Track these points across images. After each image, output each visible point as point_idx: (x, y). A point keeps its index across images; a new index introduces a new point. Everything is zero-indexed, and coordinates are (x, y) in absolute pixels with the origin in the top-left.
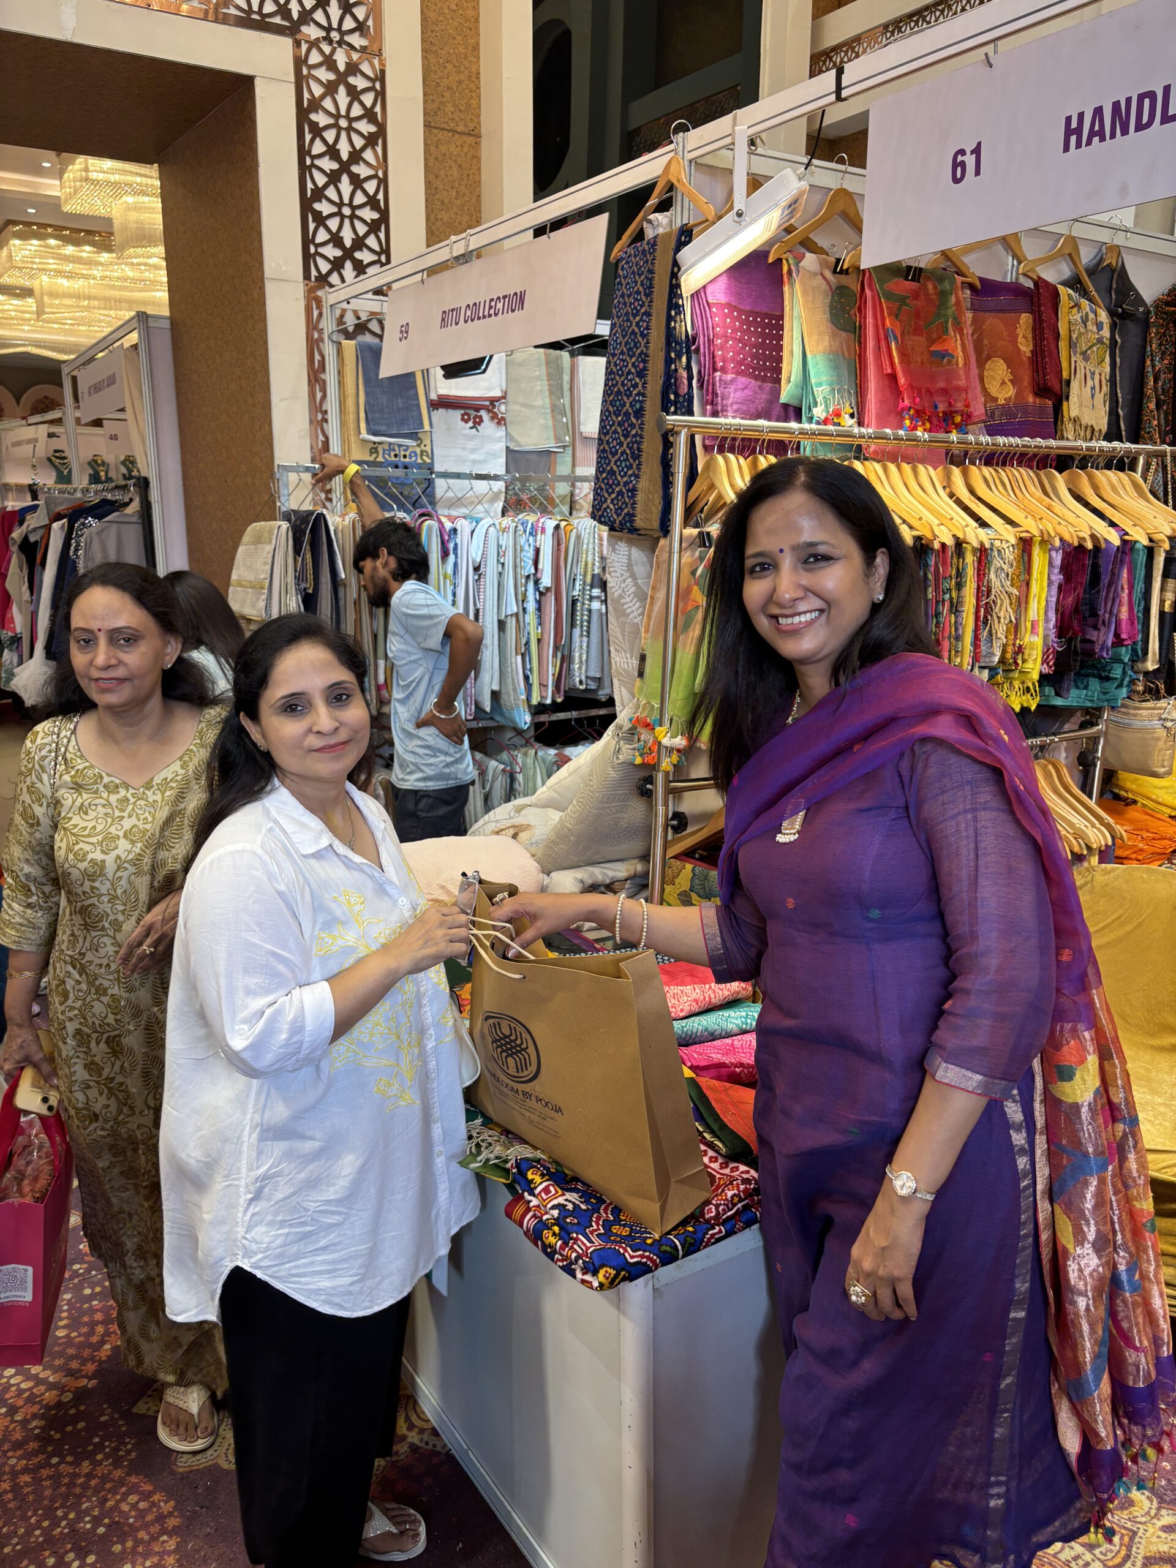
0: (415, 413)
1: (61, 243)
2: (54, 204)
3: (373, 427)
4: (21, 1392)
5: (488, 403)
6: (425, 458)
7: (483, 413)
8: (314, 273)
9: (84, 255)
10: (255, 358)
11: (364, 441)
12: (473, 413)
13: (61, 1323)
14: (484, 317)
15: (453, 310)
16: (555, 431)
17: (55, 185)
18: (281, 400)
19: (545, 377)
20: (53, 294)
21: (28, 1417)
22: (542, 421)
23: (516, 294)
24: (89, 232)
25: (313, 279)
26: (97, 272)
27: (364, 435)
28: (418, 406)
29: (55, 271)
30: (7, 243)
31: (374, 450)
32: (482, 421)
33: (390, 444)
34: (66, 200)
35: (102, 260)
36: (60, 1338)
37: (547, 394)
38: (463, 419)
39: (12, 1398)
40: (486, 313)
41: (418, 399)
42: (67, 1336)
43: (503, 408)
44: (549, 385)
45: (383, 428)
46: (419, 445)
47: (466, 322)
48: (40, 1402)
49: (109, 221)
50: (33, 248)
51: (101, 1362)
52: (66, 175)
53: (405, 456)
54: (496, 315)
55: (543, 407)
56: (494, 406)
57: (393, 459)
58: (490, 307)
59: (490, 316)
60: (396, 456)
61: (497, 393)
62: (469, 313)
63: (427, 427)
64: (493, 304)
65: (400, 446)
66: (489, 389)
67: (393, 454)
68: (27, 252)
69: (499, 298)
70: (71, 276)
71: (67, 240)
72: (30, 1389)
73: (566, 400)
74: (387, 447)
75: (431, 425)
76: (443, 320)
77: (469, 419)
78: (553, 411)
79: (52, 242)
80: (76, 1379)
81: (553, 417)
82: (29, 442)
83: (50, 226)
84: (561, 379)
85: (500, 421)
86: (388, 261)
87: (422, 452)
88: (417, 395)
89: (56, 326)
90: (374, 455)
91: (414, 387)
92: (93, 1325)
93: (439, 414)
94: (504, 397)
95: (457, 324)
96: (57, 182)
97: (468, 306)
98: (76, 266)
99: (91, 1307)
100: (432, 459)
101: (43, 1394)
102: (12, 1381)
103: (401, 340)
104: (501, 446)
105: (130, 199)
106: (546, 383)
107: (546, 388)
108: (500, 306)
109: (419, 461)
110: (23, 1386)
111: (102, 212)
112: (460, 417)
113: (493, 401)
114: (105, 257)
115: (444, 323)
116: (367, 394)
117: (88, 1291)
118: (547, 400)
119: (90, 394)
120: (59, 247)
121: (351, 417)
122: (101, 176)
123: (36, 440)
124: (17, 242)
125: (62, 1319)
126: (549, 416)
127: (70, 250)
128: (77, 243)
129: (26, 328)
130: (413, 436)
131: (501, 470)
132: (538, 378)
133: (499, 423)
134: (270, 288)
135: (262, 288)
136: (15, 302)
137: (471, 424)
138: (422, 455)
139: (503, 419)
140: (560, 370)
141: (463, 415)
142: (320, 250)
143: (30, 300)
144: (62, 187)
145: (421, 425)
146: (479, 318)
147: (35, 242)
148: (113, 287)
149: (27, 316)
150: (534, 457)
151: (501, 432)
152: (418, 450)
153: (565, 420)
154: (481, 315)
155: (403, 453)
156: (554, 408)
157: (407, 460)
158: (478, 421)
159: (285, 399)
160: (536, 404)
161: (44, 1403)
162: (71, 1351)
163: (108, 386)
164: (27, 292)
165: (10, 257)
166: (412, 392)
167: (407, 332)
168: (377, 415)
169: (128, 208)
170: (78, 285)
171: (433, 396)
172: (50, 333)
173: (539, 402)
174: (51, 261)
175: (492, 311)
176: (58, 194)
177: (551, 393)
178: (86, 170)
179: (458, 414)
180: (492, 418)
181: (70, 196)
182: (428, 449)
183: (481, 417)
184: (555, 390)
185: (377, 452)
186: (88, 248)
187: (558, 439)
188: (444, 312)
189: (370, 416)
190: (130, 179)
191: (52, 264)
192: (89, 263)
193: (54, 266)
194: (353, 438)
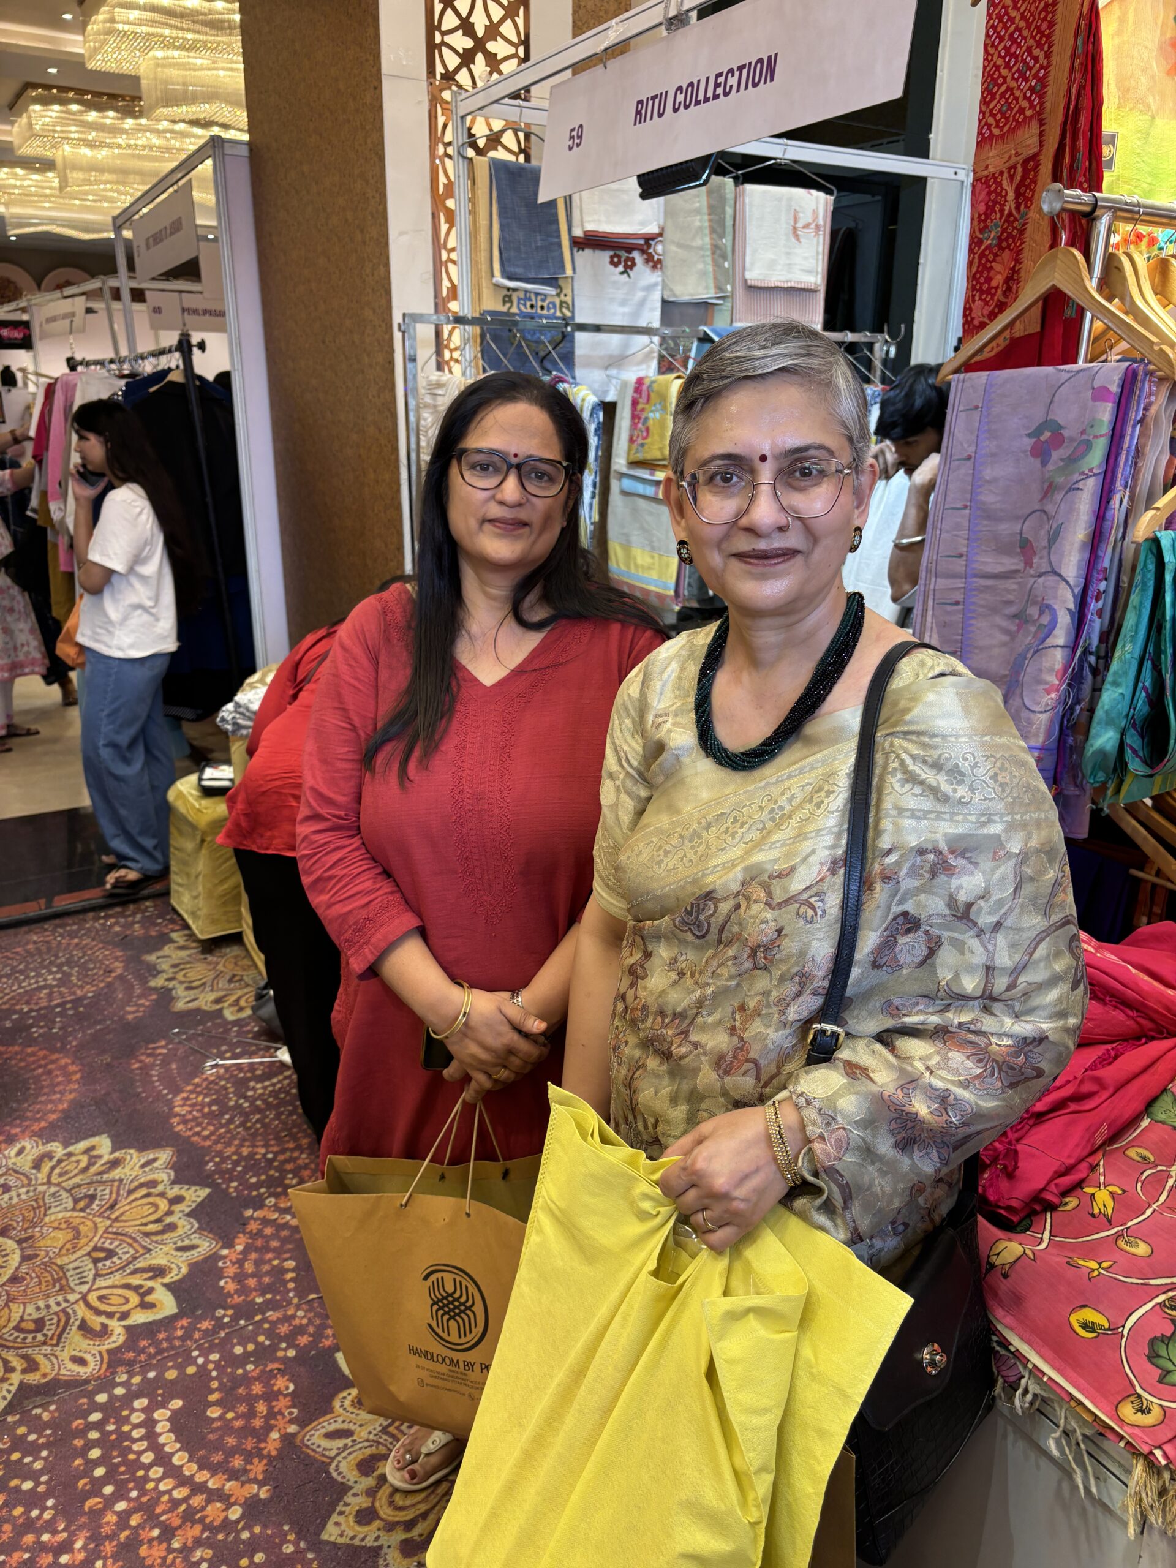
0: (556, 254)
1: (82, 108)
2: (74, 64)
3: (508, 269)
4: (175, 1503)
5: (642, 242)
6: (565, 311)
7: (636, 254)
8: (440, 69)
9: (108, 121)
10: (367, 182)
11: (497, 286)
12: (624, 255)
13: (213, 1398)
14: (706, 100)
15: (654, 98)
16: (715, 278)
17: (75, 41)
18: (401, 234)
19: (705, 210)
20: (75, 167)
21: (190, 1543)
22: (700, 266)
23: (761, 61)
24: (113, 96)
25: (438, 77)
26: (121, 140)
27: (498, 278)
28: (560, 245)
29: (79, 140)
30: (26, 110)
31: (507, 299)
32: (634, 264)
33: (526, 291)
34: (91, 57)
35: (126, 126)
36: (214, 1420)
37: (707, 231)
38: (612, 263)
39: (164, 1513)
40: (710, 94)
41: (559, 236)
42: (221, 1417)
43: (659, 248)
44: (710, 221)
45: (519, 271)
46: (558, 295)
47: (675, 110)
48: (202, 1520)
49: (136, 79)
50: (54, 114)
51: (271, 1459)
52: (89, 27)
53: (542, 308)
54: (726, 94)
55: (701, 248)
56: (649, 246)
57: (529, 310)
58: (717, 85)
59: (716, 97)
60: (532, 306)
61: (653, 229)
62: (680, 98)
63: (569, 272)
64: (721, 80)
65: (537, 294)
66: (643, 224)
67: (528, 304)
68: (48, 120)
69: (731, 71)
70: (91, 145)
71: (90, 106)
72: (185, 1500)
73: (727, 241)
74: (522, 295)
75: (574, 269)
76: (638, 113)
77: (619, 263)
78: (713, 253)
79: (74, 107)
80: (243, 1484)
81: (713, 260)
82: (65, 316)
83: (71, 89)
84: (724, 212)
85: (655, 264)
86: (527, 58)
87: (562, 303)
88: (558, 231)
89: (77, 202)
90: (508, 305)
91: (555, 221)
92: (251, 1400)
93: (586, 256)
94: (660, 235)
95: (660, 115)
96: (80, 38)
97: (680, 88)
98: (101, 134)
99: (246, 1372)
100: (573, 312)
101: (203, 1508)
102: (162, 1487)
103: (570, 149)
104: (657, 296)
105: (160, 54)
106: (706, 217)
107: (707, 224)
108: (733, 81)
109: (558, 314)
110: (176, 1494)
111: (126, 68)
112: (608, 260)
113: (649, 239)
114: (129, 123)
115: (639, 115)
116: (502, 227)
117: (238, 1350)
118: (707, 240)
119: (148, 248)
120: (81, 112)
121: (483, 256)
122: (126, 27)
123: (73, 314)
124: (37, 108)
125: (212, 1392)
126: (709, 260)
127: (93, 116)
128: (100, 108)
129: (47, 205)
130: (553, 282)
131: (656, 324)
132: (698, 211)
133: (654, 267)
134: (388, 87)
135: (378, 88)
136: (36, 177)
137: (621, 268)
138: (561, 307)
139: (659, 261)
140: (722, 200)
141: (612, 257)
142: (447, 39)
143: (50, 175)
144: (85, 42)
145: (563, 268)
146: (698, 103)
147: (56, 107)
148: (139, 157)
149: (48, 192)
150: (691, 311)
151: (655, 277)
152: (557, 301)
153: (726, 264)
154: (701, 97)
155: (540, 303)
156: (715, 248)
157: (545, 312)
158: (630, 266)
159: (405, 233)
160: (694, 244)
161: (208, 1521)
162: (231, 1441)
163: (172, 234)
164: (47, 165)
165: (30, 125)
166: (554, 227)
167: (580, 137)
168: (512, 253)
169: (159, 64)
170: (102, 154)
171: (578, 232)
172: (71, 211)
173: (698, 242)
174: (73, 129)
175: (720, 91)
176: (81, 51)
177: (713, 231)
178: (112, 20)
179: (606, 255)
180: (647, 261)
181: (96, 51)
182: (569, 299)
183: (633, 259)
184: (717, 227)
185: (511, 301)
186: (111, 114)
187: (719, 288)
188: (640, 102)
189: (505, 255)
190: (159, 31)
191: (74, 131)
192: (114, 130)
193: (76, 136)
194: (484, 283)
